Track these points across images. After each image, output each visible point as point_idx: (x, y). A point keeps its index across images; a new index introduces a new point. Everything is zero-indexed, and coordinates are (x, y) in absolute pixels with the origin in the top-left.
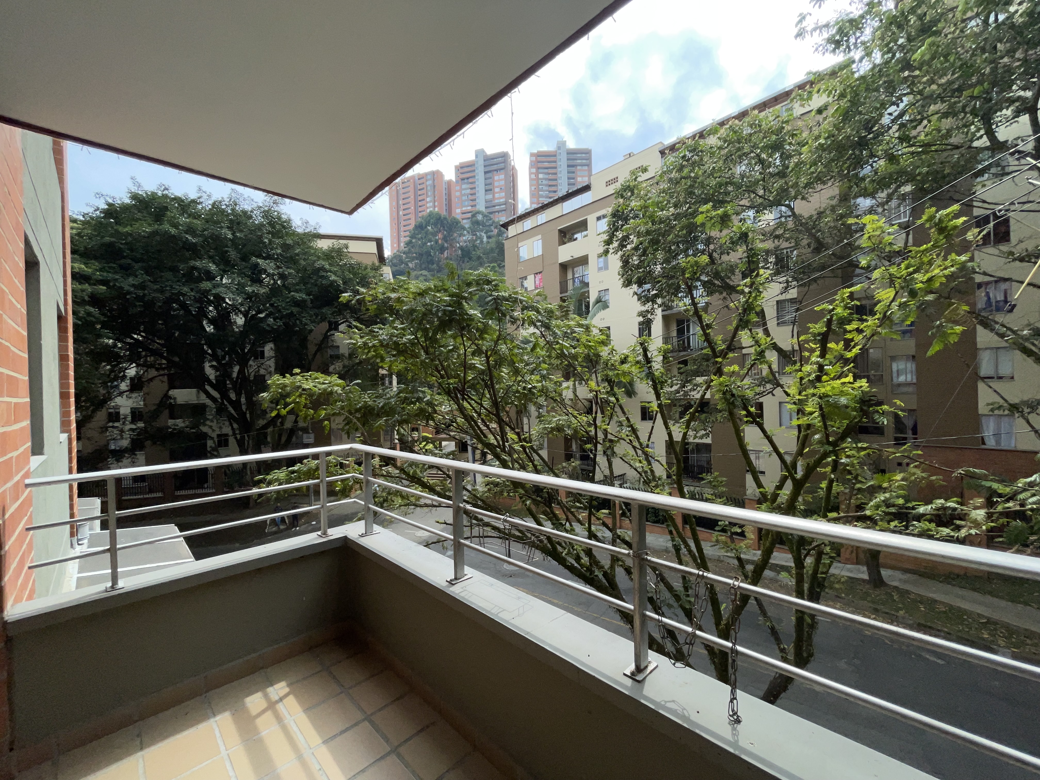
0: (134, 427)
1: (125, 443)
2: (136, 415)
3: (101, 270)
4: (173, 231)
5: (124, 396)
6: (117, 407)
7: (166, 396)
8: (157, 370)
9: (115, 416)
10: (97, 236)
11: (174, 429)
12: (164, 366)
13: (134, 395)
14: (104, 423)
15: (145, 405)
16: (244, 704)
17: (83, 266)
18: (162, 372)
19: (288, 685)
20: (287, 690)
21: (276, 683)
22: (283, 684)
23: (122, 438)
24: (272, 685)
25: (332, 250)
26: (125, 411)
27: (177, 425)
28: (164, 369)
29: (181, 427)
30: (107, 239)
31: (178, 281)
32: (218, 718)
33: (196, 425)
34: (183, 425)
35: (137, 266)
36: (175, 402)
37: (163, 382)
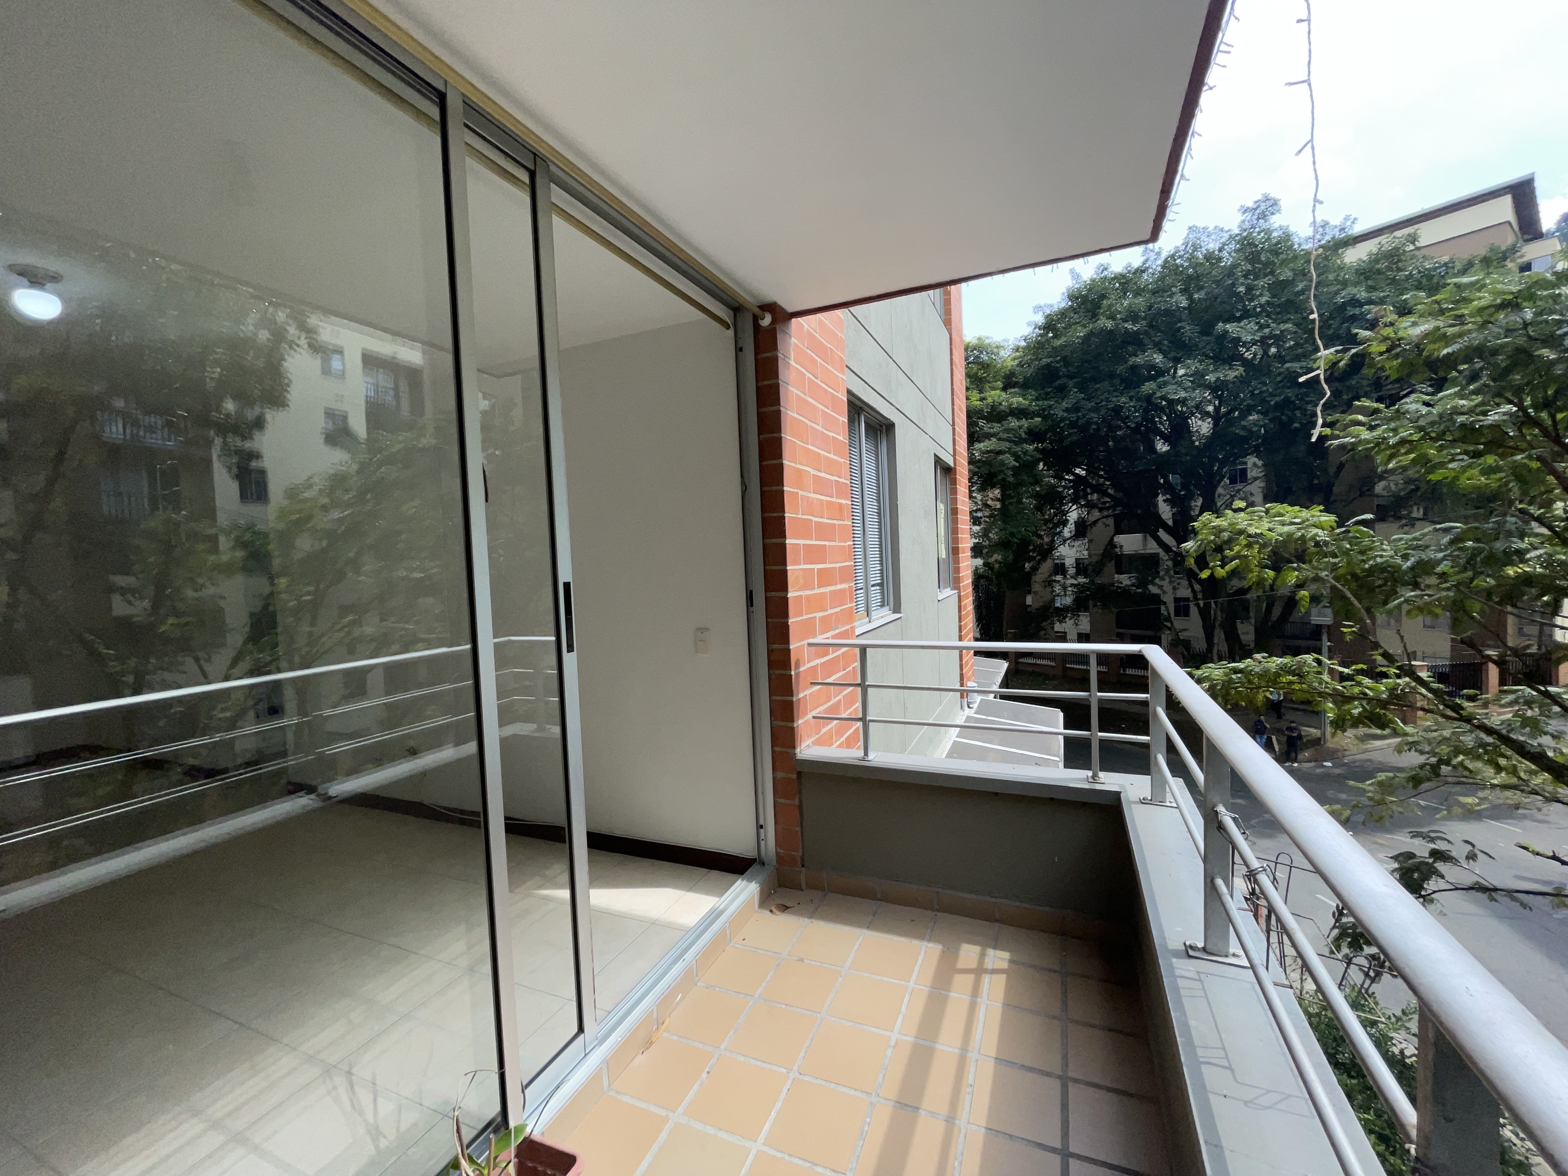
0: (1075, 582)
1: (1068, 601)
2: (1081, 567)
3: (1037, 399)
4: (1109, 324)
5: (1067, 545)
6: (1061, 557)
7: (1111, 545)
8: (1101, 510)
9: (1060, 569)
10: (1036, 359)
11: (1119, 587)
12: (1108, 505)
13: (1077, 543)
14: (1046, 575)
15: (1089, 555)
16: (958, 949)
17: (1021, 399)
18: (1106, 513)
19: (1012, 961)
20: (1005, 965)
21: (1002, 950)
22: (1006, 955)
23: (1065, 595)
24: (995, 948)
25: (1376, 259)
26: (1069, 562)
27: (1121, 583)
28: (1108, 509)
29: (1126, 585)
30: (1045, 361)
31: (1114, 391)
32: (931, 945)
33: (1143, 583)
34: (1129, 583)
35: (1071, 383)
36: (1121, 551)
37: (1107, 525)
